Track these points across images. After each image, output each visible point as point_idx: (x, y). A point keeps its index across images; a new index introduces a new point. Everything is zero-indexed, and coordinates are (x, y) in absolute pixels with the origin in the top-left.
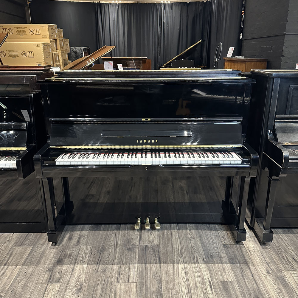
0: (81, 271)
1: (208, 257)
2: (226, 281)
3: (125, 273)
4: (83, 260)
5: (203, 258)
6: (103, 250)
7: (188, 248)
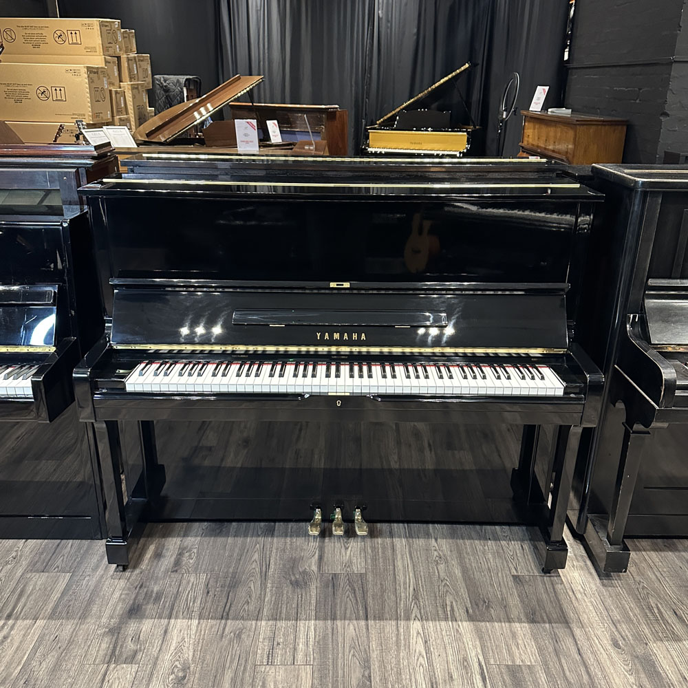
0: (186, 635)
1: (477, 605)
2: (517, 664)
3: (285, 640)
4: (188, 609)
5: (465, 608)
6: (235, 585)
7: (432, 583)
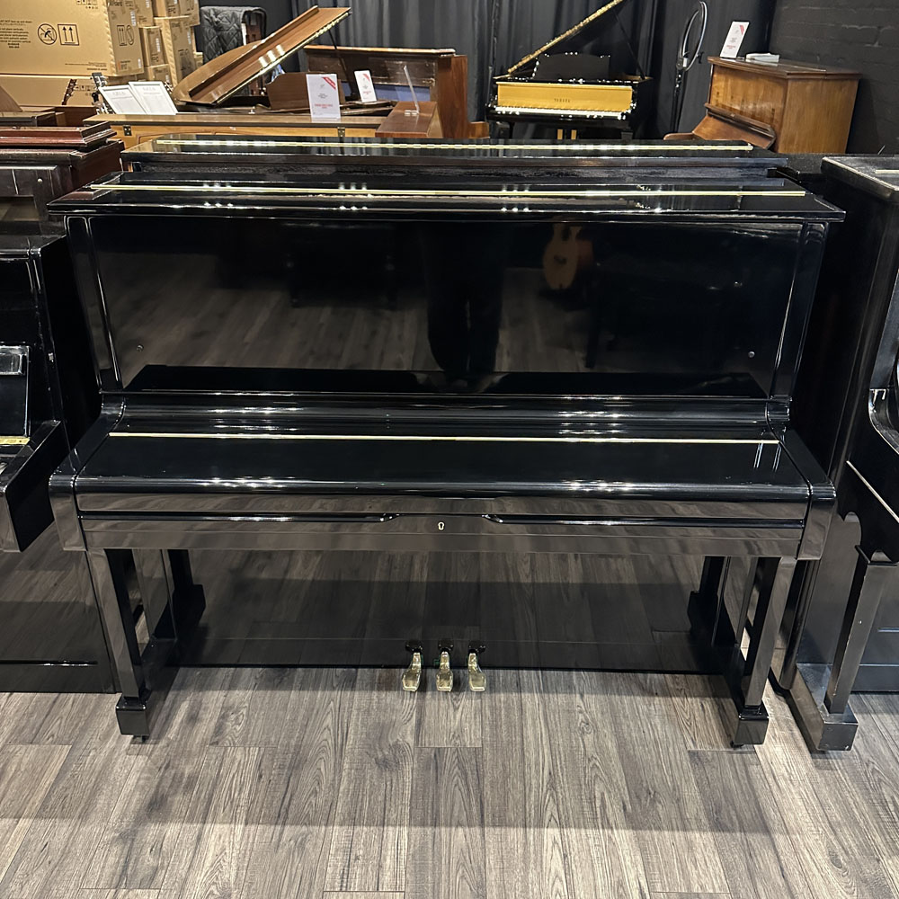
0: (227, 844)
1: (638, 797)
2: (695, 891)
3: (367, 853)
4: (232, 802)
5: (621, 803)
6: (298, 766)
7: (574, 763)
